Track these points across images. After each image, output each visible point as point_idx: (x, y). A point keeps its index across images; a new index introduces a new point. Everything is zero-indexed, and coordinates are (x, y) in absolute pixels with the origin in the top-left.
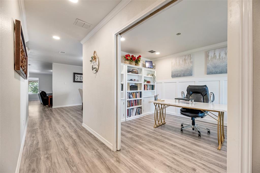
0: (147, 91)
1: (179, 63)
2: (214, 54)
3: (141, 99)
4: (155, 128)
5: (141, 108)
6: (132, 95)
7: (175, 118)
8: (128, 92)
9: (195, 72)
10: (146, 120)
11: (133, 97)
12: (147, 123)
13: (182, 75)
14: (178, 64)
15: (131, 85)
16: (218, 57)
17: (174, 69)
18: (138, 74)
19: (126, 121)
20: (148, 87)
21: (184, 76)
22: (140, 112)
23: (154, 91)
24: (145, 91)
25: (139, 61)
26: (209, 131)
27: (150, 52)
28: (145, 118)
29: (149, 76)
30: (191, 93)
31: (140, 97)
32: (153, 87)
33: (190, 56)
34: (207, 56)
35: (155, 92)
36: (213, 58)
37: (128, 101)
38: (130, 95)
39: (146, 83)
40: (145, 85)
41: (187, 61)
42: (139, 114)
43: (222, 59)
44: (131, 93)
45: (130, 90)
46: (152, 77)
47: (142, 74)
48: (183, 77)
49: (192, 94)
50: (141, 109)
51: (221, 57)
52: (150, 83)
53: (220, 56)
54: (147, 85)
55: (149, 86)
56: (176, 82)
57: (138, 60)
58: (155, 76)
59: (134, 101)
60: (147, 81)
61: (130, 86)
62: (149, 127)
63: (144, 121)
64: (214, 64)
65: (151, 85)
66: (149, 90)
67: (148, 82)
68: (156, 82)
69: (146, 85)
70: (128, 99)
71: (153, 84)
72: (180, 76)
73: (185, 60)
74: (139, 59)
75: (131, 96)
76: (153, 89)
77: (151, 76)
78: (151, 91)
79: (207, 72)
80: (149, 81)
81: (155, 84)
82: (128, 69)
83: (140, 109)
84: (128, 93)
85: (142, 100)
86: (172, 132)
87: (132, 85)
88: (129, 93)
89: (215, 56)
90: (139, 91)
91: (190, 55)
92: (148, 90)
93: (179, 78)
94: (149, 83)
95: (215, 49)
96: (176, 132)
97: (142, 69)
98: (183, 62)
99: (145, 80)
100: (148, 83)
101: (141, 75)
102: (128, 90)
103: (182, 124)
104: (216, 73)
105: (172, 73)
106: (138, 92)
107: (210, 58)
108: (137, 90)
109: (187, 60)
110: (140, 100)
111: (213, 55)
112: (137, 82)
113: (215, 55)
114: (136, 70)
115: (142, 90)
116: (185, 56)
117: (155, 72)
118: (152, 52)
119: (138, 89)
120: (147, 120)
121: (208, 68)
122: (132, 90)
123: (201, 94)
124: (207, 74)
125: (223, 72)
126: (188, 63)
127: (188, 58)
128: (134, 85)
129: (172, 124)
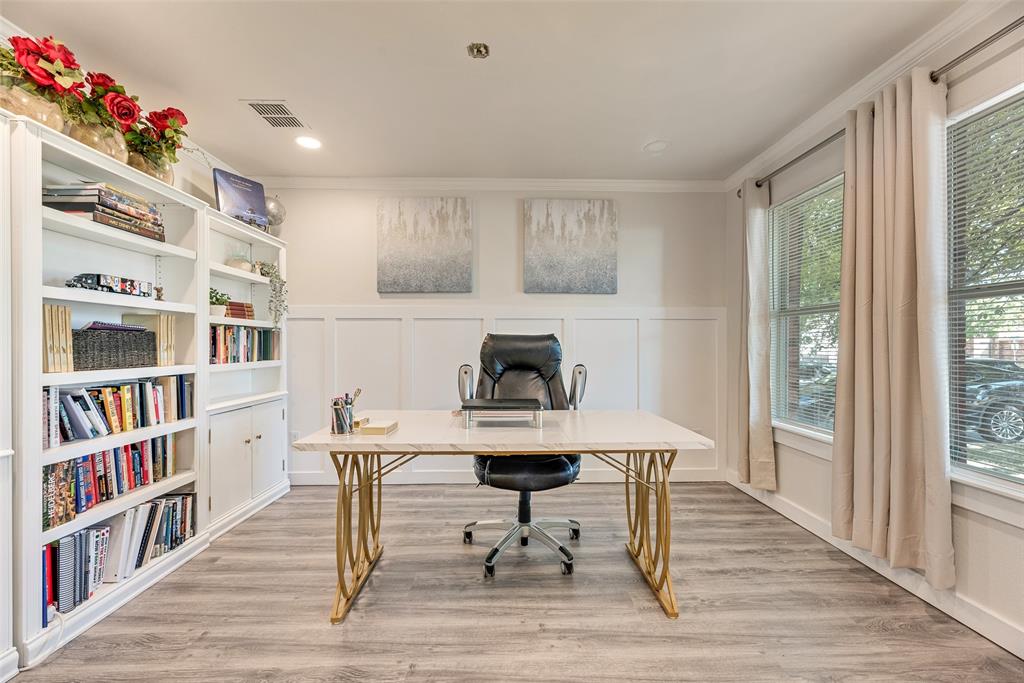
0: (231, 366)
1: (416, 223)
2: (548, 215)
3: (193, 430)
4: (339, 627)
5: (187, 492)
6: (102, 406)
7: (409, 500)
8: (46, 390)
9: (482, 276)
10: (242, 578)
11: (115, 422)
12: (259, 605)
13: (431, 288)
14: (410, 230)
15: (82, 321)
16: (558, 232)
17: (392, 252)
18: (161, 239)
19: (31, 663)
20: (235, 341)
21: (438, 292)
22: (183, 522)
23: (278, 368)
24: (220, 367)
25: (173, 146)
26: (575, 527)
27: (261, 109)
28: (227, 557)
29: (243, 272)
30: (499, 368)
31: (181, 415)
32: (265, 344)
33: (464, 206)
34: (525, 219)
35: (284, 372)
36: (543, 231)
37: (49, 470)
38: (76, 407)
39: (221, 316)
40: (214, 328)
41: (450, 226)
42: (175, 542)
43: (571, 240)
44: (83, 392)
45: (78, 367)
46: (266, 280)
47: (193, 247)
48: (432, 295)
49: (501, 375)
50: (189, 500)
51: (566, 233)
52: (251, 316)
53: (563, 226)
54: (227, 327)
55: (243, 333)
56: (400, 319)
57: (162, 136)
58: (284, 277)
59: (123, 457)
60: (231, 304)
61: (76, 334)
62: (293, 629)
63: (228, 589)
64: (549, 254)
65: (253, 328)
66: (242, 364)
67: (238, 310)
68: (285, 315)
69: (220, 331)
70: (47, 445)
71: (268, 324)
72: (420, 291)
73: (443, 217)
74: (168, 133)
75: (90, 419)
76: (265, 354)
77: (253, 271)
78: (256, 364)
79: (525, 283)
80: (242, 305)
81: (283, 325)
82: (45, 180)
83: (184, 506)
84: (54, 396)
85: (200, 437)
86: (454, 605)
87: (95, 328)
88: (63, 394)
89: (550, 227)
90: (166, 367)
91: (462, 201)
92: (236, 359)
93: (417, 300)
94: (243, 316)
95: (549, 199)
96: (470, 593)
97: (193, 211)
98: (433, 224)
99: (213, 292)
100: (234, 315)
101: (190, 254)
102: (46, 371)
103: (468, 530)
104: (552, 290)
105: (381, 270)
106: (156, 381)
107: (534, 227)
108: (154, 363)
109: (450, 222)
110: (177, 436)
111: (543, 221)
112: (150, 304)
113: (550, 220)
114: (144, 210)
115: (198, 362)
116: (442, 199)
117: (283, 252)
118: (278, 115)
119: (163, 354)
120: (252, 569)
121: (527, 269)
122: (100, 367)
123: (538, 371)
124: (526, 292)
125: (572, 290)
126: (457, 235)
127: (455, 212)
128: (116, 320)
129: (412, 544)
